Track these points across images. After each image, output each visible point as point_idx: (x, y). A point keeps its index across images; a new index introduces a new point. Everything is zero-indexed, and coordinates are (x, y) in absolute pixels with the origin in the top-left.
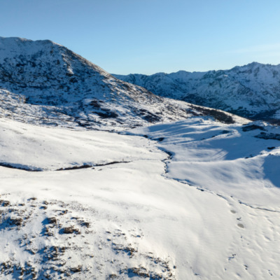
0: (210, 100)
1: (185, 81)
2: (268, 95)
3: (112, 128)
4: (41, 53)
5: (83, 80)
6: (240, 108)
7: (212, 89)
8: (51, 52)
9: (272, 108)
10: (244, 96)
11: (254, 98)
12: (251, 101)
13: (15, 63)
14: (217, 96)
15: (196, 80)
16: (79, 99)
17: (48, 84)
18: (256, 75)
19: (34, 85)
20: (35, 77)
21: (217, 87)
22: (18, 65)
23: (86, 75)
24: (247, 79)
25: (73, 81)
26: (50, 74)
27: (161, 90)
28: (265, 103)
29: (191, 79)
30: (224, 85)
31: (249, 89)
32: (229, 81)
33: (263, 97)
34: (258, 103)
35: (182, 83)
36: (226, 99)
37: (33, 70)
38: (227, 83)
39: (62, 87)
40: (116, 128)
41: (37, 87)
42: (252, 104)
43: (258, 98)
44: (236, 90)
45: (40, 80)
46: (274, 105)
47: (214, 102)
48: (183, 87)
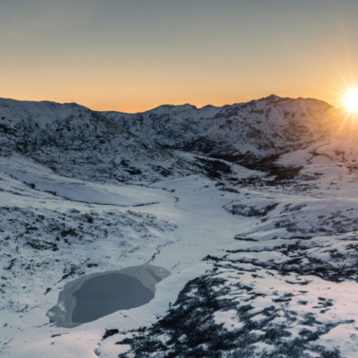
0: (220, 143)
1: (196, 121)
2: (278, 138)
3: (141, 183)
4: (72, 117)
5: (109, 141)
6: (248, 152)
7: (223, 132)
8: (80, 116)
9: (279, 151)
10: (253, 140)
11: (263, 141)
12: (260, 145)
13: (55, 128)
14: (227, 139)
15: (208, 119)
16: (111, 159)
17: (84, 146)
18: (267, 116)
19: (73, 147)
20: (73, 140)
21: (227, 129)
22: (58, 130)
23: (111, 136)
24: (259, 120)
25: (102, 142)
26: (83, 136)
27: (171, 131)
28: (273, 147)
29: (202, 118)
30: (234, 128)
31: (259, 131)
32: (239, 124)
33: (272, 139)
34: (266, 147)
35: (192, 123)
36: (235, 142)
37: (70, 134)
38: (237, 126)
39: (95, 148)
40: (143, 183)
41: (76, 149)
42: (260, 148)
43: (266, 142)
44: (245, 133)
45: (77, 143)
46: (281, 148)
47: (224, 145)
48: (194, 127)
